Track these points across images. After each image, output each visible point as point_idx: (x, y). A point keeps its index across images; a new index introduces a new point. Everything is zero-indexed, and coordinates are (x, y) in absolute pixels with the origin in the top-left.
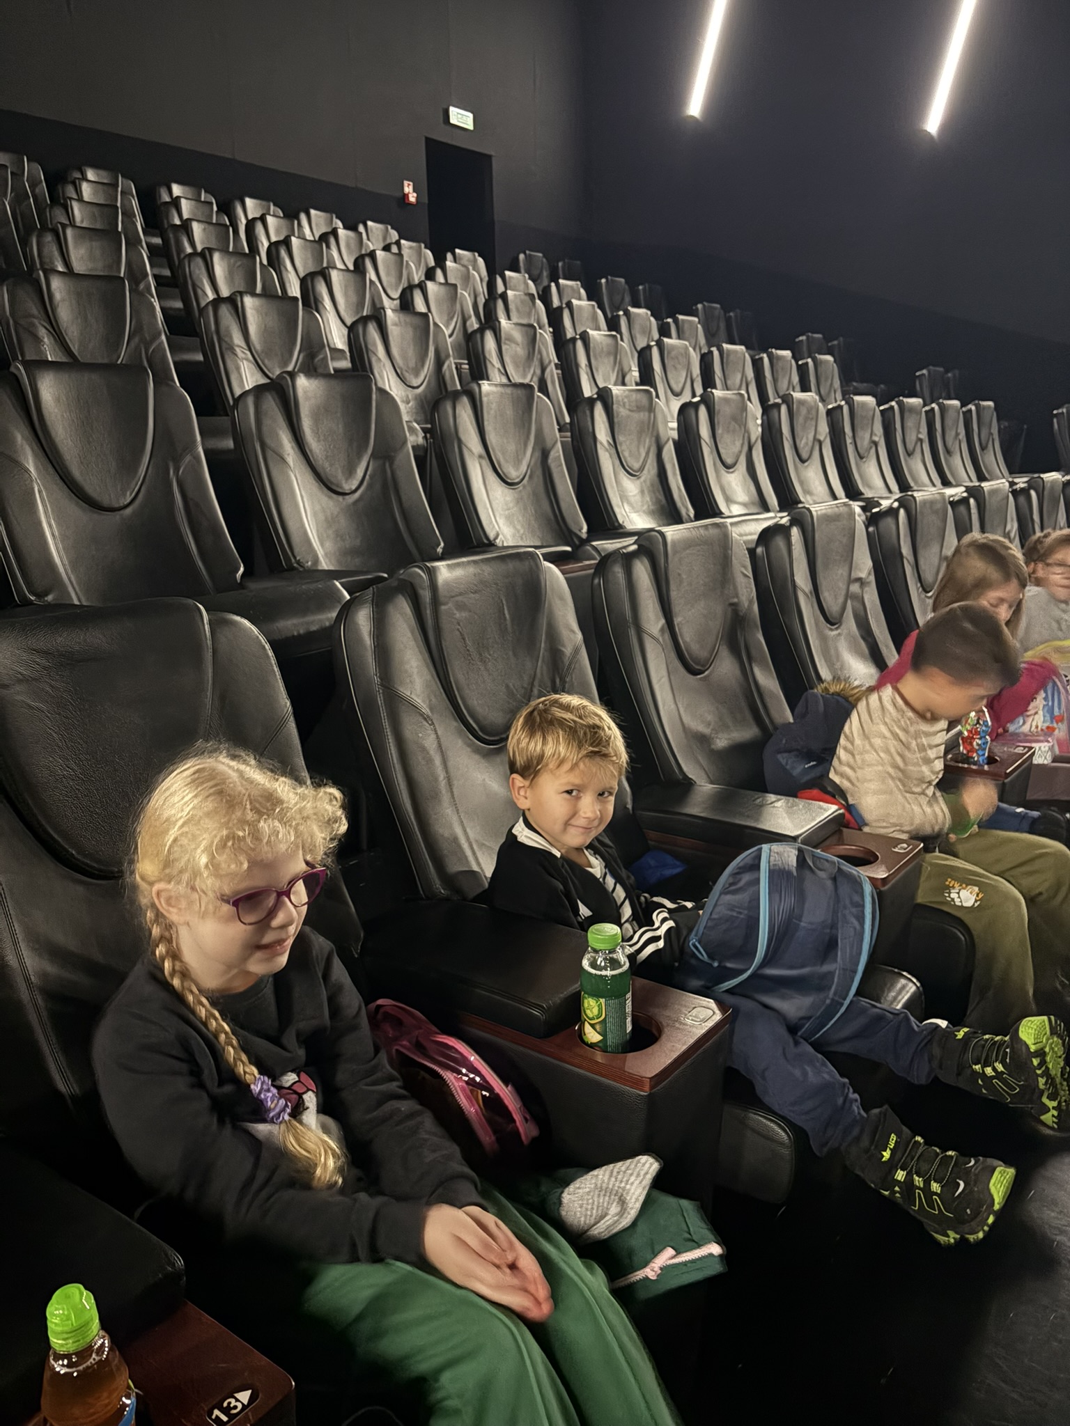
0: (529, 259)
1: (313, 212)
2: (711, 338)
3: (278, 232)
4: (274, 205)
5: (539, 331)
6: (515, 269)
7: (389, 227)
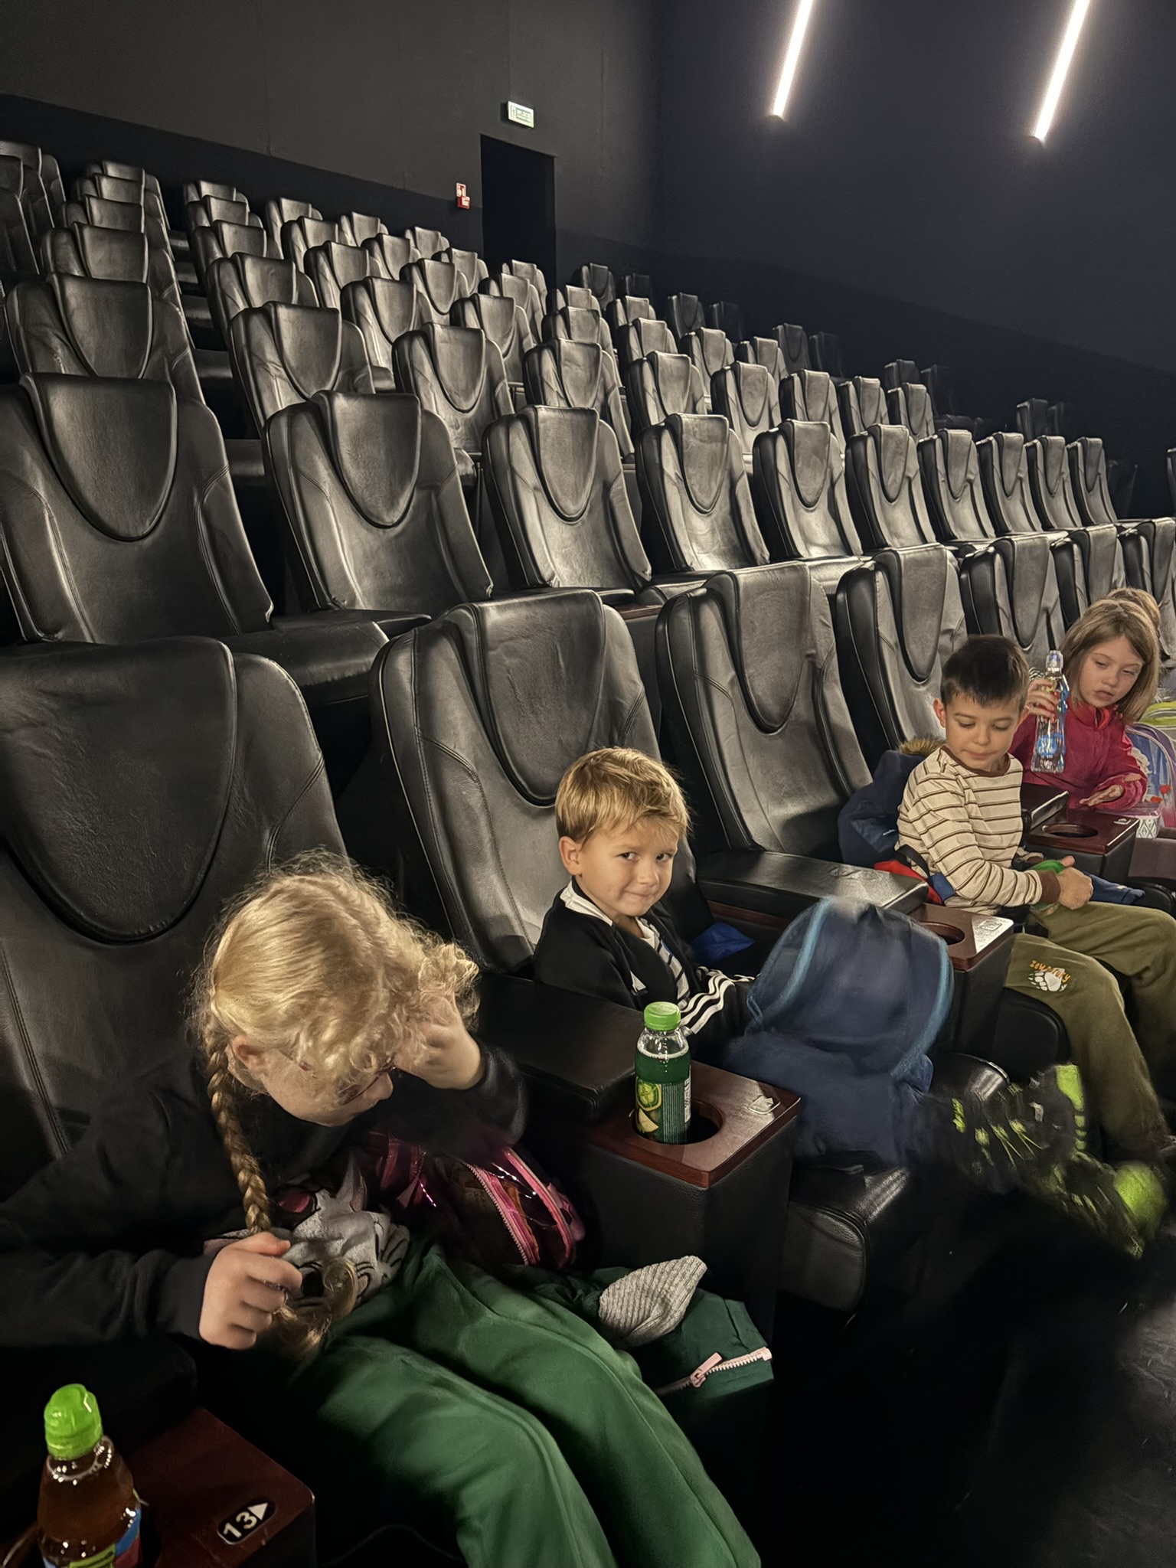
0: (593, 272)
1: (355, 215)
2: (792, 362)
3: (316, 237)
4: (313, 207)
5: (602, 351)
6: (578, 283)
7: (440, 234)
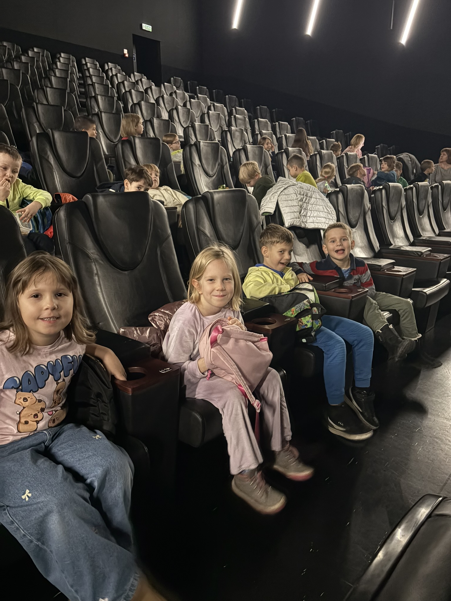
0: (175, 80)
6: (169, 82)
